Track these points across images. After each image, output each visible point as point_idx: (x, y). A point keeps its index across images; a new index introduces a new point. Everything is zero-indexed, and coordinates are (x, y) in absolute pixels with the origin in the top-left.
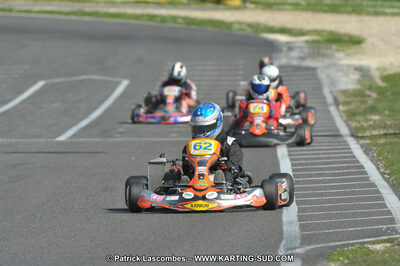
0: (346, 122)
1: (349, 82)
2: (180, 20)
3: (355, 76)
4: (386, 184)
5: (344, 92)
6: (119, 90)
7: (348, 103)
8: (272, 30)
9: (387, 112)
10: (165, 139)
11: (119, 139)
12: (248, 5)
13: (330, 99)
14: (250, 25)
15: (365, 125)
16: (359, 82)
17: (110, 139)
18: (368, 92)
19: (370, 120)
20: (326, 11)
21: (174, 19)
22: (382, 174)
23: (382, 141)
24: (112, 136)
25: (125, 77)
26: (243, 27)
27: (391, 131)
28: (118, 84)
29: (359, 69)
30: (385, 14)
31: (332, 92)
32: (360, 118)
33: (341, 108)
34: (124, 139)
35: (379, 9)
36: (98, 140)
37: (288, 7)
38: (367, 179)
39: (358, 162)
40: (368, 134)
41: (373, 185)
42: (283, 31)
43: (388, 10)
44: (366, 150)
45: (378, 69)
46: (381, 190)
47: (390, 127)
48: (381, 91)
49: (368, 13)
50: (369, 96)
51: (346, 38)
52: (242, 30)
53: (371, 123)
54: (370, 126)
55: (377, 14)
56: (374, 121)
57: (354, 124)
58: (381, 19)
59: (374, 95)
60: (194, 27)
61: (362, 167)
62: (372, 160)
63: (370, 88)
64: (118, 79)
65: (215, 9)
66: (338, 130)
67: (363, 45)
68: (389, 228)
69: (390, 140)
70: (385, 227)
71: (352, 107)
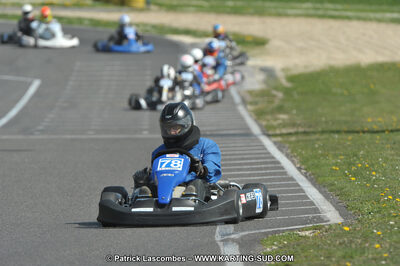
0: (256, 121)
1: (255, 82)
2: (86, 22)
3: (261, 77)
4: (304, 179)
5: (251, 92)
6: (32, 90)
7: (255, 103)
8: (176, 31)
9: (294, 112)
10: (84, 137)
11: (41, 137)
12: (153, 7)
13: (237, 99)
14: (154, 27)
15: (275, 123)
16: (265, 82)
17: (32, 137)
18: (274, 92)
19: (279, 119)
20: (229, 13)
21: (80, 20)
22: (299, 169)
23: (293, 139)
24: (32, 134)
25: (36, 77)
26: (148, 28)
27: (301, 130)
28: (30, 84)
29: (264, 70)
30: (287, 15)
31: (239, 93)
32: (269, 117)
33: (249, 107)
34: (45, 137)
35: (281, 11)
36: (20, 137)
37: (192, 9)
38: (285, 173)
39: (273, 158)
40: (278, 132)
41: (292, 179)
42: (187, 32)
43: (290, 11)
44: (280, 147)
45: (283, 70)
46: (300, 184)
47: (299, 125)
48: (287, 92)
49: (270, 15)
50: (274, 96)
51: (250, 39)
52: (147, 31)
53: (280, 122)
54: (280, 124)
55: (279, 15)
56: (283, 120)
57: (264, 123)
58: (284, 21)
59: (280, 95)
60: (100, 29)
61: (279, 163)
62: (287, 156)
63: (276, 89)
64: (29, 80)
65: (120, 11)
66: (248, 129)
67: (267, 46)
68: (314, 217)
69: (301, 137)
70: (311, 216)
71: (260, 106)
